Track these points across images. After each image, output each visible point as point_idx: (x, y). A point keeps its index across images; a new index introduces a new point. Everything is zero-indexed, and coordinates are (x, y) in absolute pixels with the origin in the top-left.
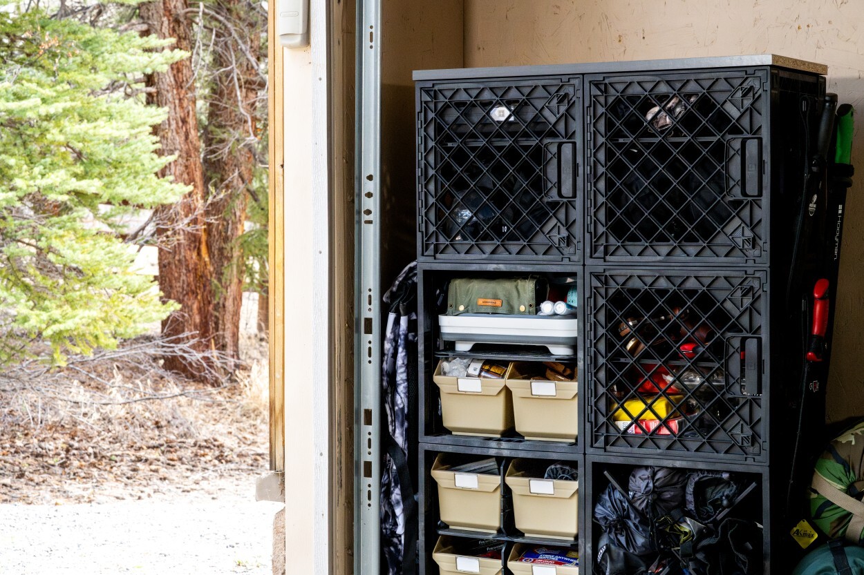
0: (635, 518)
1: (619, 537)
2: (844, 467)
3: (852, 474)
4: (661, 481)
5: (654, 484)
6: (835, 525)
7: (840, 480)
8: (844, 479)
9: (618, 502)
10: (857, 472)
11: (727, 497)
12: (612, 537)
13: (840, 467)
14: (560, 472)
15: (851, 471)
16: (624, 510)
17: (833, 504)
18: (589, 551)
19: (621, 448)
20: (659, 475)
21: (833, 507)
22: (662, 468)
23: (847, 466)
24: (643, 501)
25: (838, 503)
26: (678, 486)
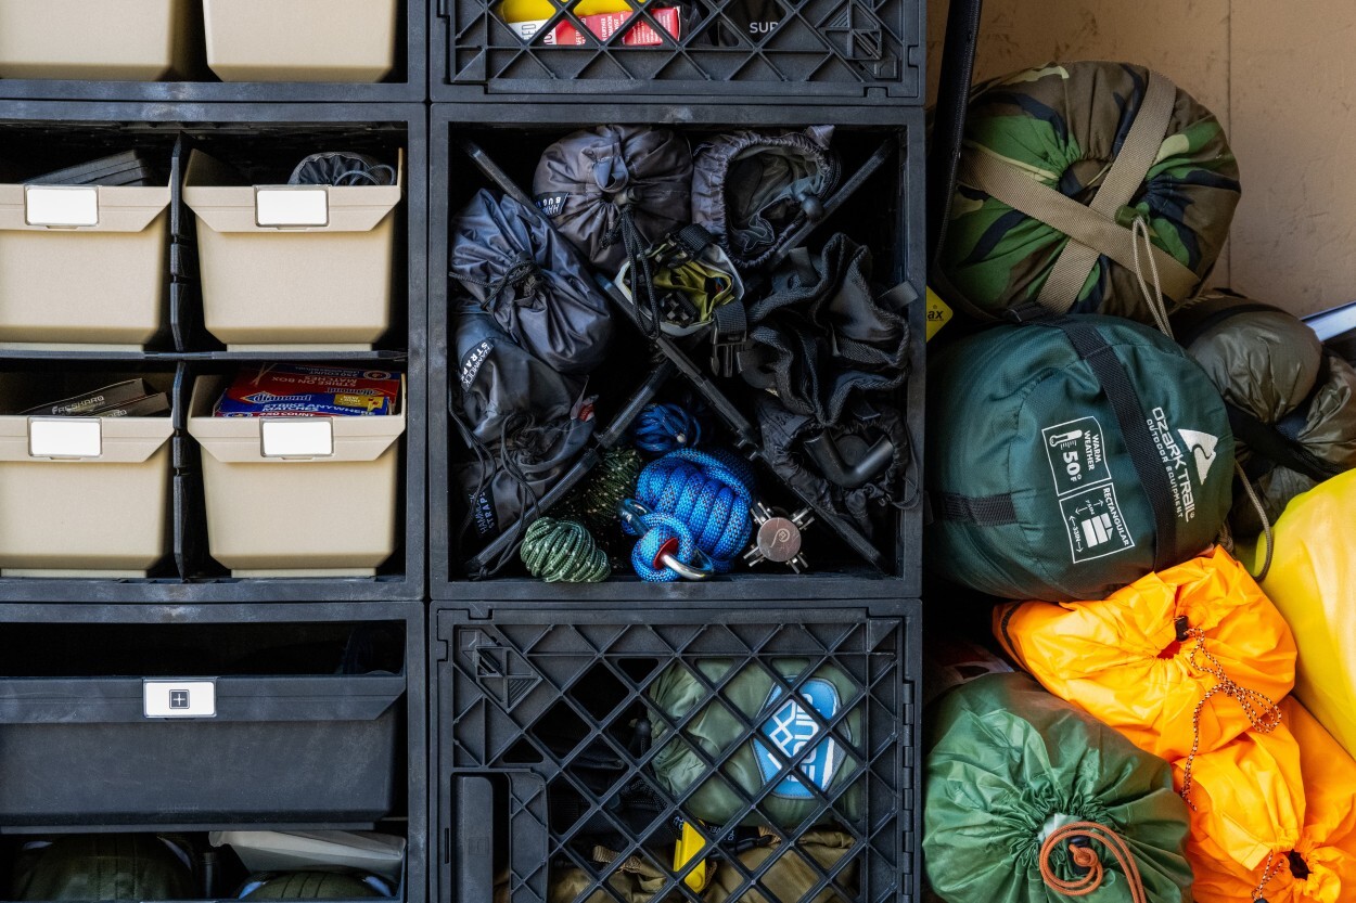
0: (570, 263)
1: (525, 314)
2: (1055, 128)
3: (1072, 144)
4: (640, 160)
5: (628, 165)
6: (1022, 271)
7: (1045, 157)
8: (1055, 155)
9: (518, 223)
10: (1082, 139)
11: (808, 194)
12: (502, 320)
13: (1043, 126)
14: (338, 164)
15: (1071, 136)
16: (536, 247)
17: (1027, 217)
18: (439, 361)
19: (531, 81)
20: (636, 145)
21: (1028, 224)
22: (642, 127)
23: (1061, 125)
24: (592, 218)
25: (1039, 213)
26: (678, 177)
